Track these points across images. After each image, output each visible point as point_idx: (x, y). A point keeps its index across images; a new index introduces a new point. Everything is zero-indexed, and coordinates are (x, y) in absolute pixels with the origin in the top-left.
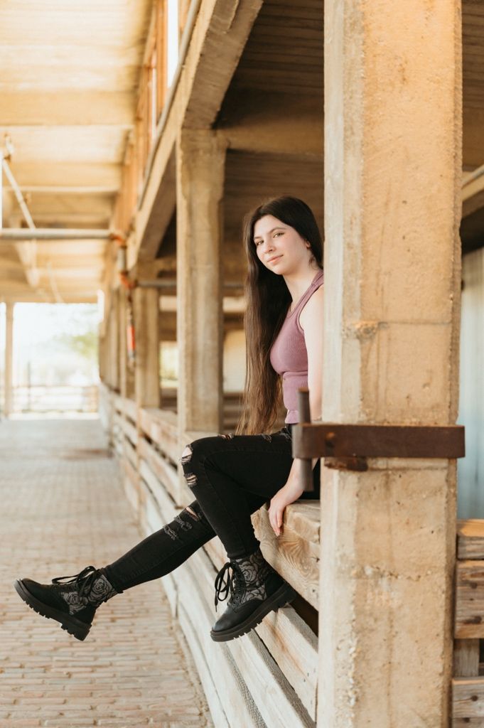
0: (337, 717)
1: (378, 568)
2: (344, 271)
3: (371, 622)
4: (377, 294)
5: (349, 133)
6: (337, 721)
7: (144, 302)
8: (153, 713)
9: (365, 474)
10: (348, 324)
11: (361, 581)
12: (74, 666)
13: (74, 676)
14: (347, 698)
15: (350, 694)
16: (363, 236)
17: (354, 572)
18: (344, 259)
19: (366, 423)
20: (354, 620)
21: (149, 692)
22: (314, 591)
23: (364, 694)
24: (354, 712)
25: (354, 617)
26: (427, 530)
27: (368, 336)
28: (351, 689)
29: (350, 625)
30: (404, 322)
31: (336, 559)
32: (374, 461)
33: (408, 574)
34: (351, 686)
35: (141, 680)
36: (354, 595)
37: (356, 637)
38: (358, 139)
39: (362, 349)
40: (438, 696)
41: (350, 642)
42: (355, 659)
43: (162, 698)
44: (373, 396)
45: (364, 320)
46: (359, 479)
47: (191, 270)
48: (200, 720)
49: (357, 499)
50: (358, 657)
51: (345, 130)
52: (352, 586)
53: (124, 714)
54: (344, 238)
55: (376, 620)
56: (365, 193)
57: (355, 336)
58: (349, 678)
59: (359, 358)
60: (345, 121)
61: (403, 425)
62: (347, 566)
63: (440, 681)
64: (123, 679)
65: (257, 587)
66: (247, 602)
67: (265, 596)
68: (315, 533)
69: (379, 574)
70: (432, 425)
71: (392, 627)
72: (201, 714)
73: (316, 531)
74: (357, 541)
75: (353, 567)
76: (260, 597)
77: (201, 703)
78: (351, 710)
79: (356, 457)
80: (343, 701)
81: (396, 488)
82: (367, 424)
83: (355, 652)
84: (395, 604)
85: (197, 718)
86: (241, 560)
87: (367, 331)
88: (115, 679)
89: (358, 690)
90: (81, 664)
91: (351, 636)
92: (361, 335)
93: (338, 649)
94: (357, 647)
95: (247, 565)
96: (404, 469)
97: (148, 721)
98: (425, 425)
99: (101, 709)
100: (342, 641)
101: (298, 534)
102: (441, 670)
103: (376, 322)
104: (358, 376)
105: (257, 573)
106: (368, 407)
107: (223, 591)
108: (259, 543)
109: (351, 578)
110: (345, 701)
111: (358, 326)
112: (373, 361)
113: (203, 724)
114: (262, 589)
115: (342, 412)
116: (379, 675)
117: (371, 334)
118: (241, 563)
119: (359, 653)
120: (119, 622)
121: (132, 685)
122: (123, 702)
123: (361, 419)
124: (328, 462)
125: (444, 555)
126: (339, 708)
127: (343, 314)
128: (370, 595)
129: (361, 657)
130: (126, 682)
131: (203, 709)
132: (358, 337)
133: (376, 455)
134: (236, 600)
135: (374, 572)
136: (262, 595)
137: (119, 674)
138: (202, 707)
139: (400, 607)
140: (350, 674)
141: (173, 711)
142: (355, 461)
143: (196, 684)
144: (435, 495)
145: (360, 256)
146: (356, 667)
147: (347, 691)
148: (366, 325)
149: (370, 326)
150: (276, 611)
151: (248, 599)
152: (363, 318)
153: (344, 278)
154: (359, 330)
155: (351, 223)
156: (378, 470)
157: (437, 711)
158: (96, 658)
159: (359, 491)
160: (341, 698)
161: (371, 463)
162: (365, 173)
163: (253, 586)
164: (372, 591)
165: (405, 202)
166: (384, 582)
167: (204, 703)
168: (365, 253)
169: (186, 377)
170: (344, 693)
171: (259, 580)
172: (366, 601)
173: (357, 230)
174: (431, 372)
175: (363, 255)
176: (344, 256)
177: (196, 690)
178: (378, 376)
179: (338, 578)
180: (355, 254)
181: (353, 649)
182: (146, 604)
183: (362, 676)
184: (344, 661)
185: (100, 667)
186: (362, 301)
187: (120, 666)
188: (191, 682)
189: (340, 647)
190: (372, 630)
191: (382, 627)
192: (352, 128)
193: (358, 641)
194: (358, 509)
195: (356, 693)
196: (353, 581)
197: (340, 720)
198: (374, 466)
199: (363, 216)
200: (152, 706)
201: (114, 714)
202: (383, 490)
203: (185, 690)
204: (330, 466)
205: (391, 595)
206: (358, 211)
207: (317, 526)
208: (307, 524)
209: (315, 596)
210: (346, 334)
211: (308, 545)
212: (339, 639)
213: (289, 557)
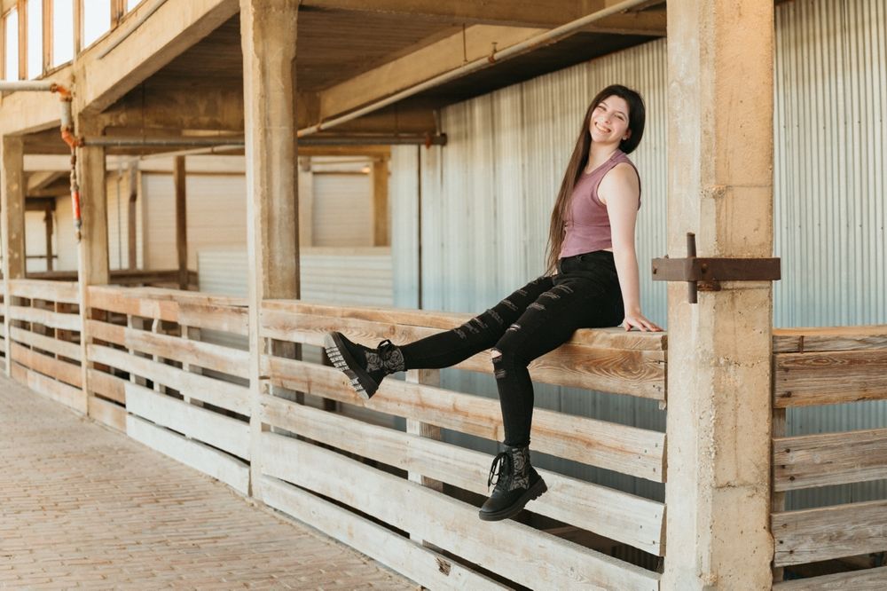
1: (728, 359)
2: (701, 150)
3: (724, 397)
4: (725, 166)
5: (704, 52)
6: (700, 471)
7: (88, 163)
9: (719, 293)
10: (706, 187)
11: (718, 368)
14: (709, 453)
15: (711, 449)
16: (716, 125)
17: (713, 362)
18: (701, 142)
19: (719, 257)
20: (713, 396)
21: (293, 552)
22: (654, 386)
23: (720, 449)
24: (715, 463)
26: (757, 331)
27: (720, 196)
28: (712, 446)
29: (711, 400)
30: (742, 186)
32: (725, 283)
33: (746, 362)
34: (712, 444)
36: (713, 378)
37: (715, 408)
38: (711, 56)
39: (716, 205)
40: (766, 449)
41: (710, 412)
42: (714, 424)
43: (311, 556)
44: (724, 237)
46: (716, 296)
48: (369, 567)
49: (714, 311)
50: (716, 423)
51: (701, 50)
52: (711, 373)
54: (701, 126)
55: (727, 396)
56: (717, 95)
57: (712, 196)
58: (710, 438)
59: (715, 212)
60: (701, 44)
61: (744, 257)
62: (707, 358)
63: (767, 439)
65: (523, 477)
67: (528, 486)
69: (728, 363)
70: (760, 257)
71: (737, 400)
72: (365, 563)
74: (714, 340)
75: (712, 359)
76: (525, 487)
77: (355, 555)
78: (714, 461)
79: (715, 281)
81: (738, 302)
83: (714, 419)
84: (738, 384)
85: (364, 566)
87: (720, 193)
89: (717, 447)
91: (712, 408)
92: (716, 195)
93: (700, 419)
94: (716, 415)
96: (743, 289)
98: (756, 257)
100: (704, 412)
102: (767, 431)
103: (725, 186)
104: (714, 224)
106: (721, 246)
109: (710, 367)
110: (708, 456)
111: (714, 189)
112: (723, 213)
113: (376, 570)
115: (701, 250)
116: (729, 435)
117: (722, 195)
119: (717, 419)
122: (276, 561)
123: (716, 254)
124: (699, 285)
125: (768, 348)
126: (702, 461)
127: (701, 181)
128: (723, 378)
129: (718, 423)
131: (363, 559)
132: (714, 197)
133: (726, 279)
135: (725, 362)
139: (742, 386)
140: (711, 435)
141: (335, 563)
142: (715, 284)
143: (332, 543)
144: (762, 306)
145: (714, 140)
146: (715, 429)
147: (709, 448)
148: (719, 188)
149: (721, 189)
152: (717, 184)
153: (701, 155)
154: (715, 191)
155: (707, 116)
156: (727, 289)
157: (766, 460)
159: (716, 305)
160: (704, 453)
161: (723, 285)
162: (717, 81)
164: (725, 375)
165: (741, 102)
166: (731, 369)
167: (358, 556)
168: (717, 137)
170: (707, 450)
172: (720, 382)
173: (711, 122)
174: (759, 220)
175: (716, 139)
176: (701, 139)
177: (338, 547)
178: (726, 224)
179: (700, 368)
180: (710, 138)
181: (713, 417)
182: (197, 487)
183: (719, 436)
184: (706, 426)
185: (218, 538)
186: (716, 171)
187: (238, 536)
188: (323, 543)
189: (702, 417)
190: (725, 403)
191: (731, 400)
192: (706, 49)
193: (716, 411)
194: (715, 317)
195: (715, 448)
196: (713, 368)
197: (703, 470)
198: (726, 287)
199: (716, 111)
200: (310, 561)
202: (730, 304)
204: (704, 289)
205: (736, 377)
206: (712, 108)
207: (659, 336)
208: (639, 339)
209: (656, 390)
210: (704, 194)
211: (640, 354)
212: (702, 411)
213: (599, 370)
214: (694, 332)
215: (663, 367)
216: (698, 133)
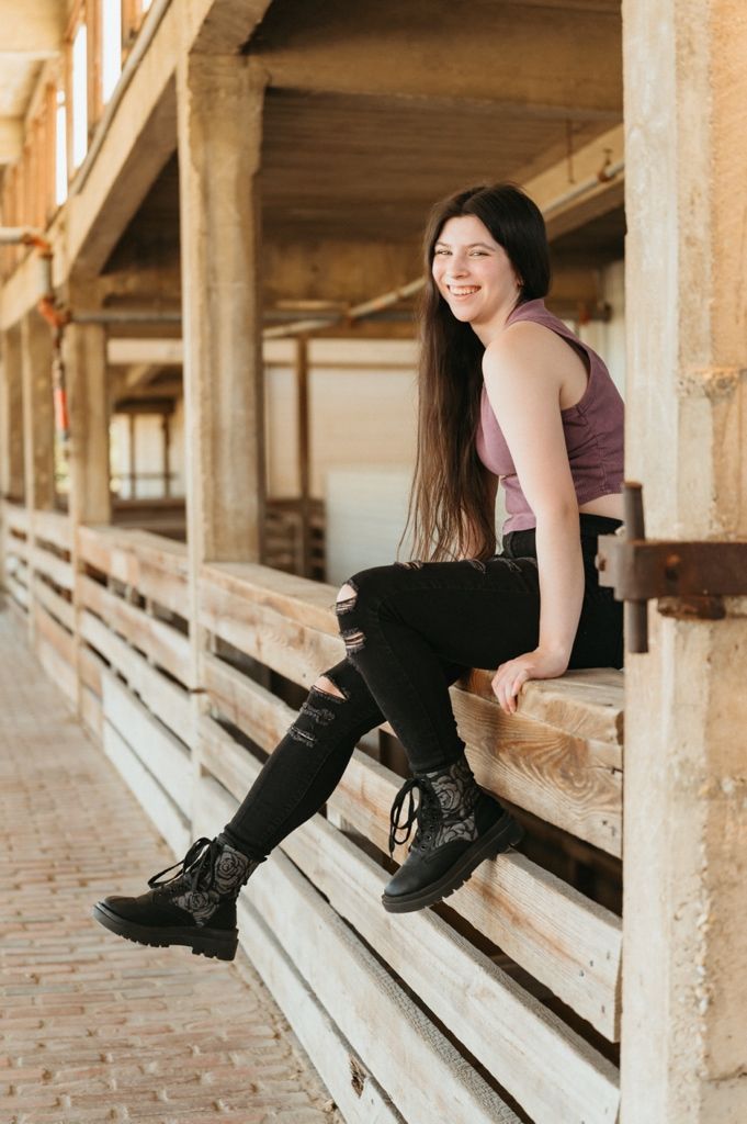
0: (676, 1033)
1: (743, 781)
2: (680, 284)
3: (733, 871)
4: (737, 322)
5: (685, 51)
6: (674, 1039)
7: (81, 348)
8: (197, 1037)
9: (722, 624)
10: (689, 372)
11: (716, 803)
12: (39, 964)
13: (44, 980)
14: (693, 1000)
15: (699, 992)
16: (713, 224)
17: (704, 788)
18: (680, 264)
19: (721, 539)
20: (705, 869)
21: (179, 1002)
22: (605, 823)
23: (721, 991)
24: (707, 1023)
25: (705, 863)
27: (724, 392)
28: (701, 984)
29: (698, 878)
31: (670, 769)
32: (736, 601)
34: (700, 980)
35: (159, 983)
36: (705, 826)
37: (708, 897)
38: (701, 61)
39: (714, 414)
41: (698, 905)
42: (707, 934)
43: (204, 1012)
44: (733, 493)
45: (718, 365)
46: (712, 632)
47: (209, 292)
48: (278, 1046)
49: (708, 666)
50: (712, 930)
51: (679, 46)
52: (701, 813)
53: (149, 1041)
54: (679, 227)
55: (740, 867)
56: (715, 153)
57: (703, 392)
58: (697, 965)
59: (710, 428)
60: (679, 32)
62: (692, 778)
64: (129, 982)
65: (461, 820)
66: (445, 845)
67: (476, 834)
68: (609, 726)
69: (744, 790)
72: (277, 1036)
73: (613, 723)
74: (708, 736)
75: (703, 781)
76: (467, 836)
77: (272, 1017)
78: (702, 1019)
79: (709, 595)
80: (687, 1004)
82: (724, 540)
83: (707, 922)
85: (272, 1042)
86: (435, 773)
87: (723, 384)
88: (114, 983)
89: (712, 986)
90: (50, 959)
91: (700, 896)
92: (714, 391)
93: (676, 918)
94: (710, 915)
95: (445, 782)
97: (192, 1052)
99: (106, 1034)
100: (684, 904)
101: (554, 729)
103: (737, 369)
104: (709, 460)
105: (462, 795)
106: (725, 511)
107: (403, 828)
108: (464, 745)
109: (699, 799)
110: (690, 1006)
111: (708, 376)
112: (732, 435)
113: (286, 1053)
114: (470, 822)
115: (680, 520)
117: (728, 390)
118: (435, 779)
119: (714, 923)
120: (93, 885)
121: (144, 992)
122: (138, 1020)
123: (713, 532)
124: (664, 606)
126: (678, 1017)
127: (680, 357)
128: (730, 825)
129: (717, 930)
130: (135, 987)
131: (279, 1027)
132: (708, 395)
133: (739, 592)
134: (425, 843)
135: (737, 788)
136: (469, 832)
137: (118, 975)
138: (275, 1023)
140: (699, 959)
141: (228, 1033)
142: (707, 603)
143: (255, 985)
145: (709, 258)
146: (709, 946)
147: (693, 989)
148: (722, 374)
149: (727, 375)
150: (493, 859)
151: (446, 841)
152: (715, 363)
153: (680, 295)
154: (710, 381)
155: (693, 203)
156: (742, 617)
158: (72, 950)
159: (712, 653)
160: (682, 1000)
161: (731, 605)
162: (714, 118)
163: (455, 817)
164: (734, 819)
167: (277, 1017)
168: (718, 253)
169: (204, 471)
170: (688, 991)
171: (466, 807)
172: (724, 836)
173: (703, 215)
175: (714, 257)
176: (679, 257)
177: (257, 996)
178: (741, 459)
179: (676, 799)
180: (700, 254)
181: (703, 918)
182: (130, 854)
183: (717, 962)
184: (688, 938)
185: (84, 962)
186: (712, 332)
187: (117, 960)
188: (244, 982)
189: (679, 914)
190: (734, 885)
192: (690, 44)
193: (713, 904)
194: (711, 684)
195: (708, 990)
196: (704, 803)
197: (680, 1038)
198: (737, 611)
199: (713, 190)
200: (192, 1025)
201: (130, 1042)
203: (240, 996)
204: (666, 612)
206: (704, 183)
207: (613, 713)
208: (584, 711)
209: (607, 831)
210: (686, 389)
211: (586, 746)
212: (679, 901)
213: (530, 768)
214: (665, 716)
215: (619, 785)
216: (674, 243)
